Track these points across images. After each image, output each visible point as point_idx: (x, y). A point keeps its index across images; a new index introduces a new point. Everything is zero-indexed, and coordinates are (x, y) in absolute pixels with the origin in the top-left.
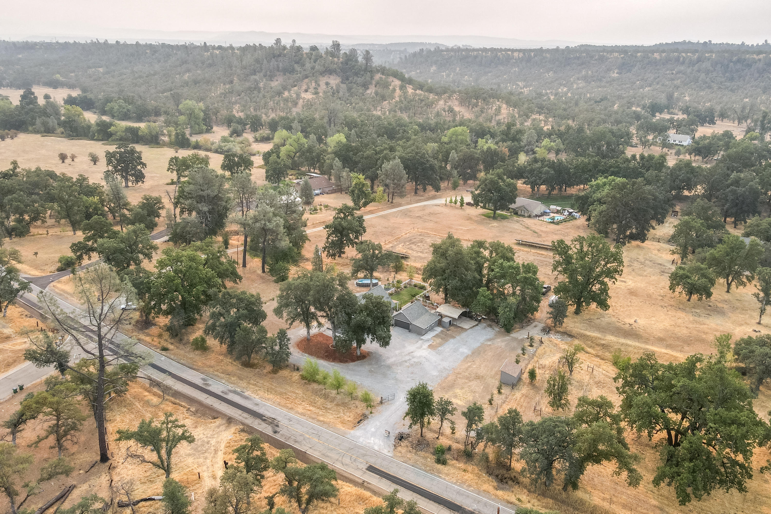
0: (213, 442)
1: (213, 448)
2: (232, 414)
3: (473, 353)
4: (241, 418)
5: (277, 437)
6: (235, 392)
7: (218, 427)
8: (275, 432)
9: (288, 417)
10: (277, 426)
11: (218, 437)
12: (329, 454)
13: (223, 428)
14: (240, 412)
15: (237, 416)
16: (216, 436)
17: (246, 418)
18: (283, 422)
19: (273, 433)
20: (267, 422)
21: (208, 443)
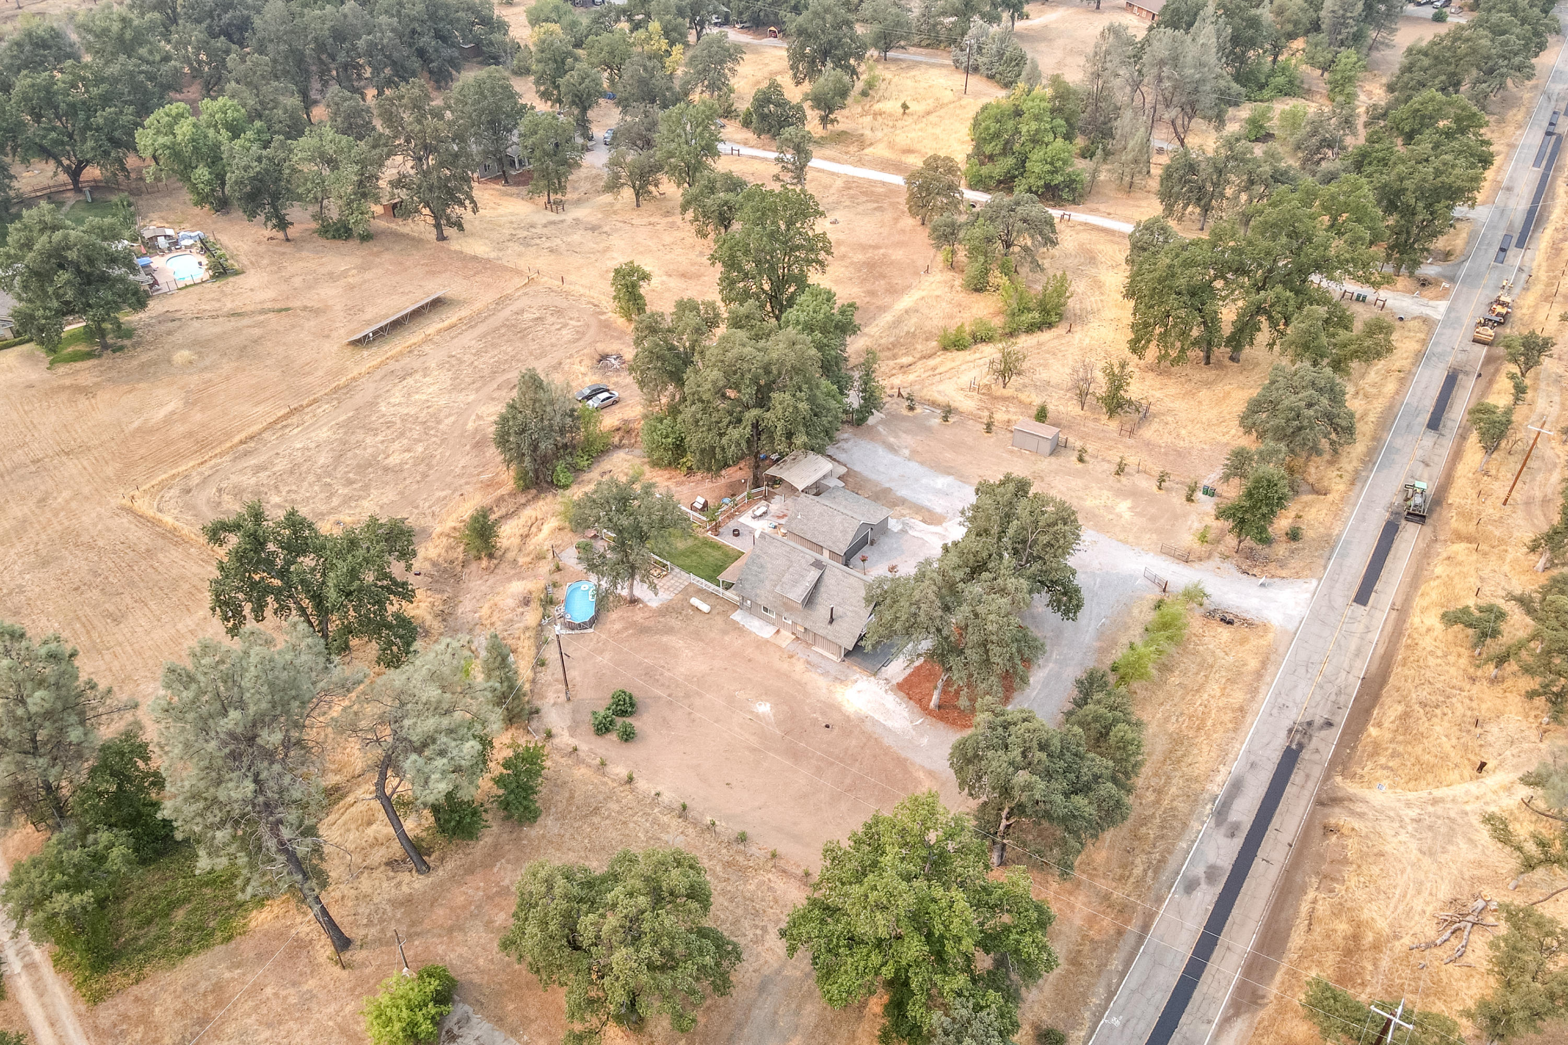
0: (1413, 813)
1: (1431, 809)
2: (1303, 803)
3: (949, 474)
4: (1310, 785)
5: (1342, 719)
6: (1221, 814)
7: (1361, 815)
8: (1329, 724)
9: (1275, 711)
10: (1310, 724)
11: (1394, 809)
12: (1353, 647)
13: (1359, 807)
14: (1290, 790)
15: (1306, 793)
16: (1392, 814)
17: (1308, 776)
18: (1294, 716)
19: (1333, 729)
20: (1305, 741)
21: (1418, 821)
